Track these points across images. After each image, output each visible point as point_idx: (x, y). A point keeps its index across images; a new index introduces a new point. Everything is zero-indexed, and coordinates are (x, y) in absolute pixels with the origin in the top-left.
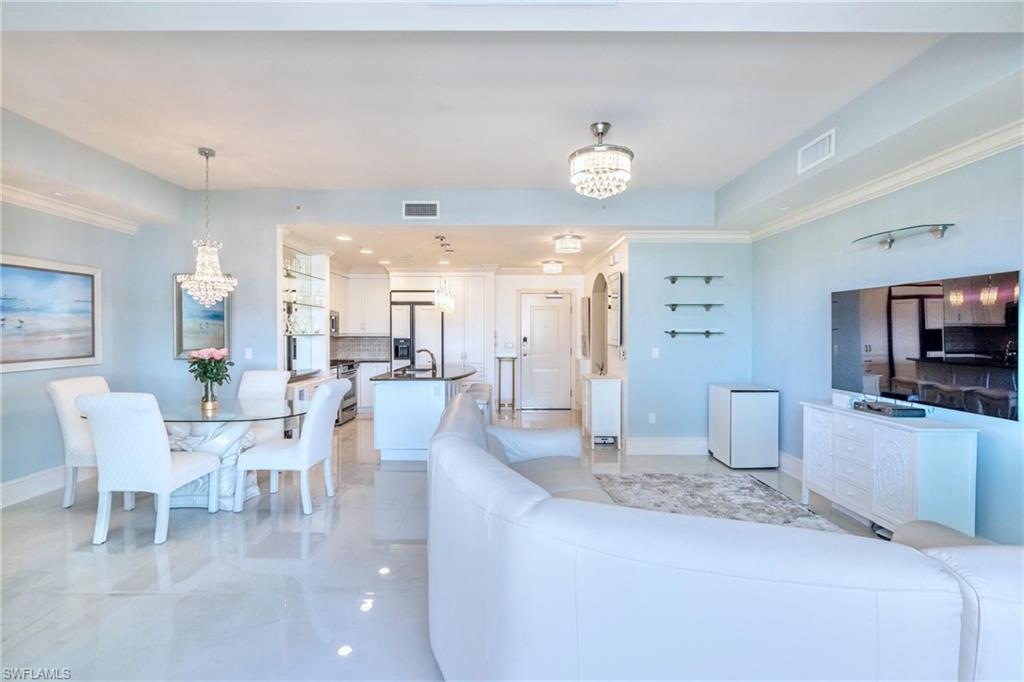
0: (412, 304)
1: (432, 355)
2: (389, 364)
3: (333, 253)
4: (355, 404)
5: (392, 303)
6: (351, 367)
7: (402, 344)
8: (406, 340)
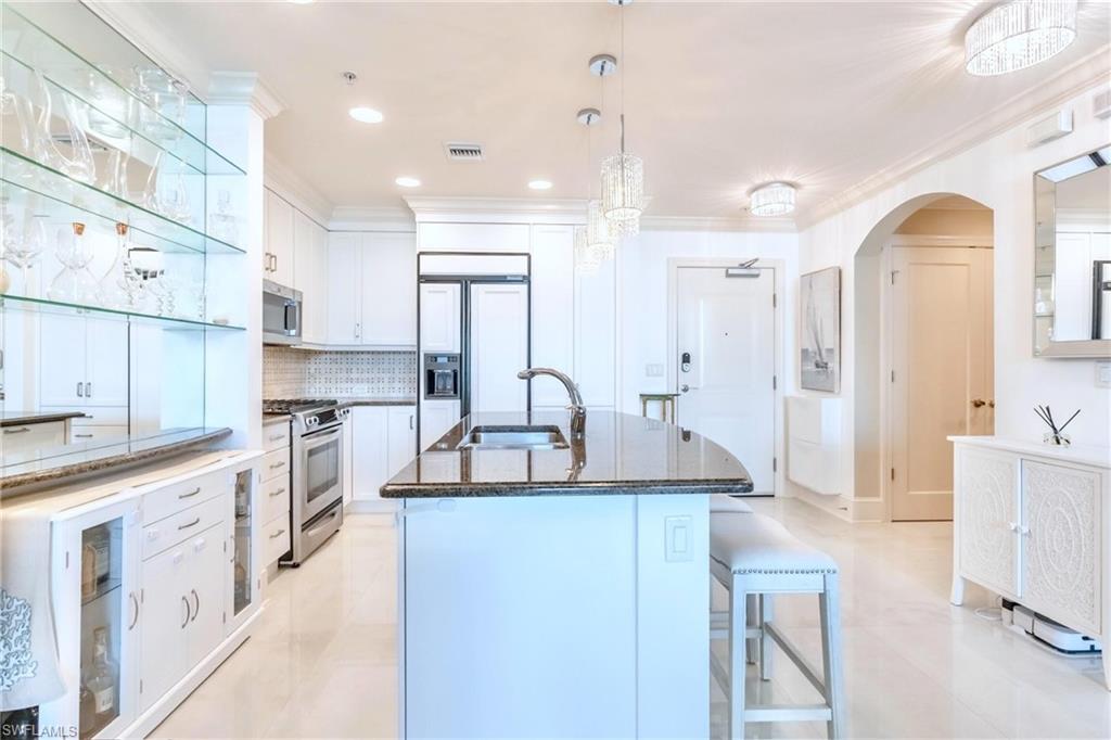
0: (465, 282)
1: (569, 386)
2: (414, 409)
3: (275, 110)
4: (339, 501)
5: (423, 279)
6: (328, 416)
7: (442, 366)
8: (451, 358)
